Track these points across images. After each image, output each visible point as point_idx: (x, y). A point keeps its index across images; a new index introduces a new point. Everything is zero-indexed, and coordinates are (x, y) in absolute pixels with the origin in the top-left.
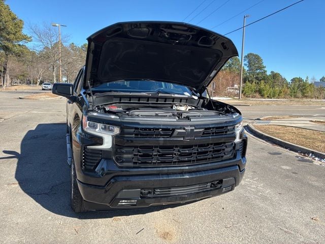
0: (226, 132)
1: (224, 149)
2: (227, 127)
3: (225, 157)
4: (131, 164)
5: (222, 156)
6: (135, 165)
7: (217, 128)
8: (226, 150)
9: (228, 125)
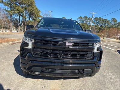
0: (88, 46)
1: (87, 55)
2: (88, 43)
3: (87, 59)
4: (39, 56)
5: (86, 58)
6: (41, 57)
7: (82, 43)
8: (88, 55)
9: (89, 42)
